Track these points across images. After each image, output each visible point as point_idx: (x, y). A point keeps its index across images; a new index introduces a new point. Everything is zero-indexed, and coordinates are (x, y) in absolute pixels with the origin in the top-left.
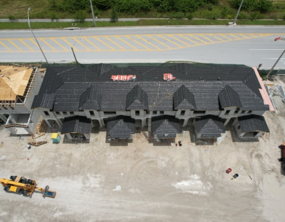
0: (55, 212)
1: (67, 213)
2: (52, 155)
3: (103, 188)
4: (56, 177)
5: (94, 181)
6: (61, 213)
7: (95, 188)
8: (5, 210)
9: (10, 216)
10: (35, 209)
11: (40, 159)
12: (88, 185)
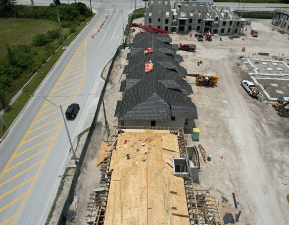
0: (257, 132)
1: (255, 126)
2: (211, 140)
3: (228, 109)
4: (230, 135)
5: (225, 113)
6: (256, 129)
7: (229, 112)
8: (274, 166)
9: (277, 161)
10: (262, 144)
11: (218, 148)
12: (229, 116)
